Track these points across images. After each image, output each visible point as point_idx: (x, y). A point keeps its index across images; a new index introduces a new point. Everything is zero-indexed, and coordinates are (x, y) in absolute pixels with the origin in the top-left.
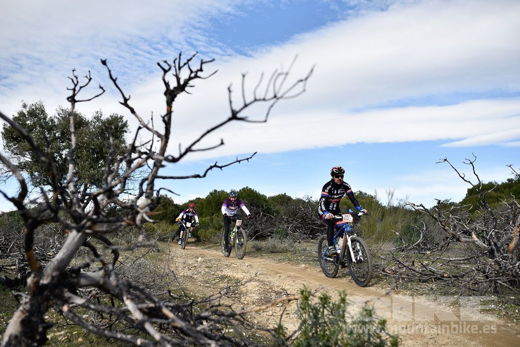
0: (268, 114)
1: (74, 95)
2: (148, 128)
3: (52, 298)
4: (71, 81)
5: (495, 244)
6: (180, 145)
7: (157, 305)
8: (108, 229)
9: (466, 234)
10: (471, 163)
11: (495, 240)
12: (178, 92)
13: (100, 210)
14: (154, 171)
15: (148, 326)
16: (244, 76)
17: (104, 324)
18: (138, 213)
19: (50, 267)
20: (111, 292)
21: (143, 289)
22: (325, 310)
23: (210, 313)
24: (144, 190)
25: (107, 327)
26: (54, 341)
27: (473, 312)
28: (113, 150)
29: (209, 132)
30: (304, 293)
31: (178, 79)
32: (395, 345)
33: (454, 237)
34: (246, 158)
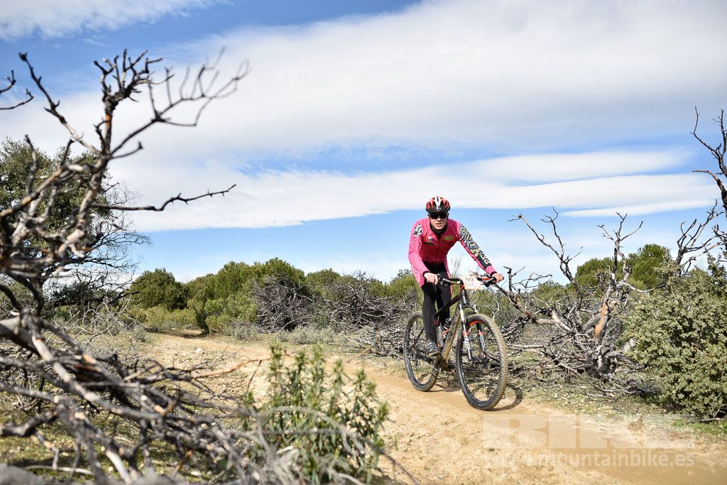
0: (198, 116)
2: (81, 142)
5: (579, 326)
7: (76, 348)
8: (27, 266)
9: (545, 314)
10: (552, 221)
12: (121, 98)
13: (10, 237)
15: (57, 368)
16: (168, 71)
18: (63, 243)
21: (58, 329)
22: (302, 373)
23: (160, 377)
27: (530, 404)
29: (131, 136)
31: (122, 84)
32: (384, 412)
33: (529, 317)
34: (221, 191)
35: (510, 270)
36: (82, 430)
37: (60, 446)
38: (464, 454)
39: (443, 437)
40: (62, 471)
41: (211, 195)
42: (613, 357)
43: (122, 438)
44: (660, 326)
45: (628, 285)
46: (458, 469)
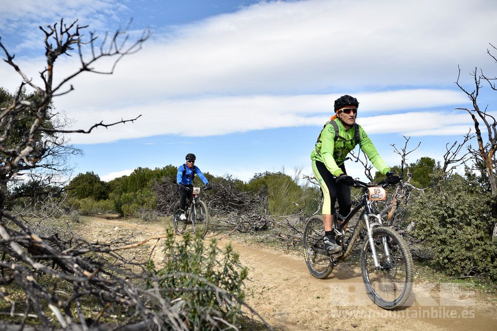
0: (114, 67)
2: (30, 84)
7: (27, 231)
12: (59, 53)
16: (92, 34)
21: (14, 218)
22: (188, 246)
23: (88, 250)
29: (66, 80)
30: (169, 231)
31: (60, 43)
32: (244, 274)
34: (131, 119)
36: (31, 289)
37: (17, 298)
38: (299, 300)
39: (285, 289)
40: (18, 316)
41: (124, 122)
43: (62, 292)
44: (432, 214)
45: (411, 185)
46: (295, 311)
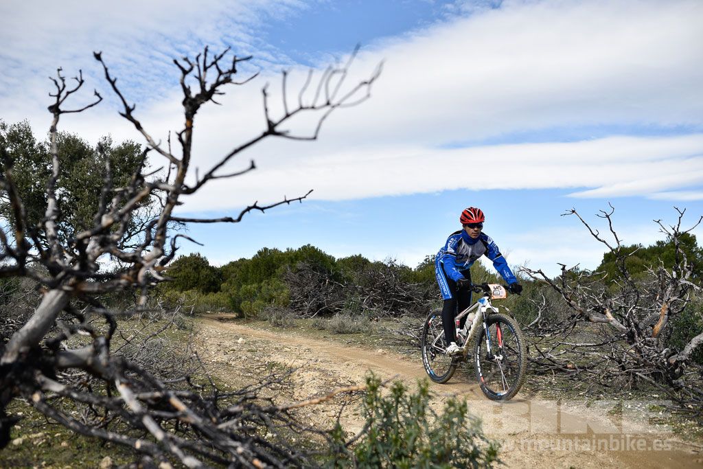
0: (319, 128)
1: (58, 103)
2: (159, 150)
3: (18, 382)
4: (53, 82)
5: (636, 326)
6: (197, 170)
7: (164, 392)
8: (101, 289)
9: (598, 312)
10: (608, 216)
11: (636, 320)
12: (202, 101)
13: (87, 261)
14: (166, 209)
15: (148, 422)
16: (285, 74)
17: (98, 422)
18: (142, 266)
19: (16, 342)
20: (103, 376)
21: (144, 371)
22: (399, 405)
23: (242, 408)
24: (153, 237)
25: (102, 427)
26: (28, 445)
28: (109, 179)
29: (236, 151)
30: (371, 381)
31: (203, 84)
32: (492, 453)
33: (582, 314)
34: (298, 197)
35: (564, 266)
41: (286, 201)
42: (682, 362)
45: (692, 284)
